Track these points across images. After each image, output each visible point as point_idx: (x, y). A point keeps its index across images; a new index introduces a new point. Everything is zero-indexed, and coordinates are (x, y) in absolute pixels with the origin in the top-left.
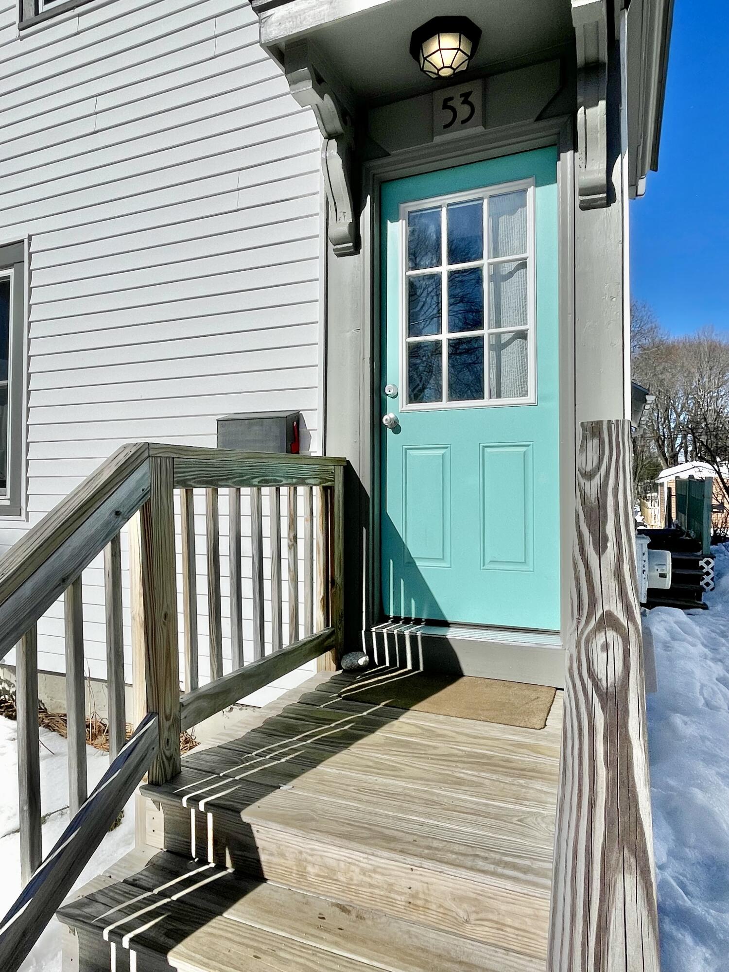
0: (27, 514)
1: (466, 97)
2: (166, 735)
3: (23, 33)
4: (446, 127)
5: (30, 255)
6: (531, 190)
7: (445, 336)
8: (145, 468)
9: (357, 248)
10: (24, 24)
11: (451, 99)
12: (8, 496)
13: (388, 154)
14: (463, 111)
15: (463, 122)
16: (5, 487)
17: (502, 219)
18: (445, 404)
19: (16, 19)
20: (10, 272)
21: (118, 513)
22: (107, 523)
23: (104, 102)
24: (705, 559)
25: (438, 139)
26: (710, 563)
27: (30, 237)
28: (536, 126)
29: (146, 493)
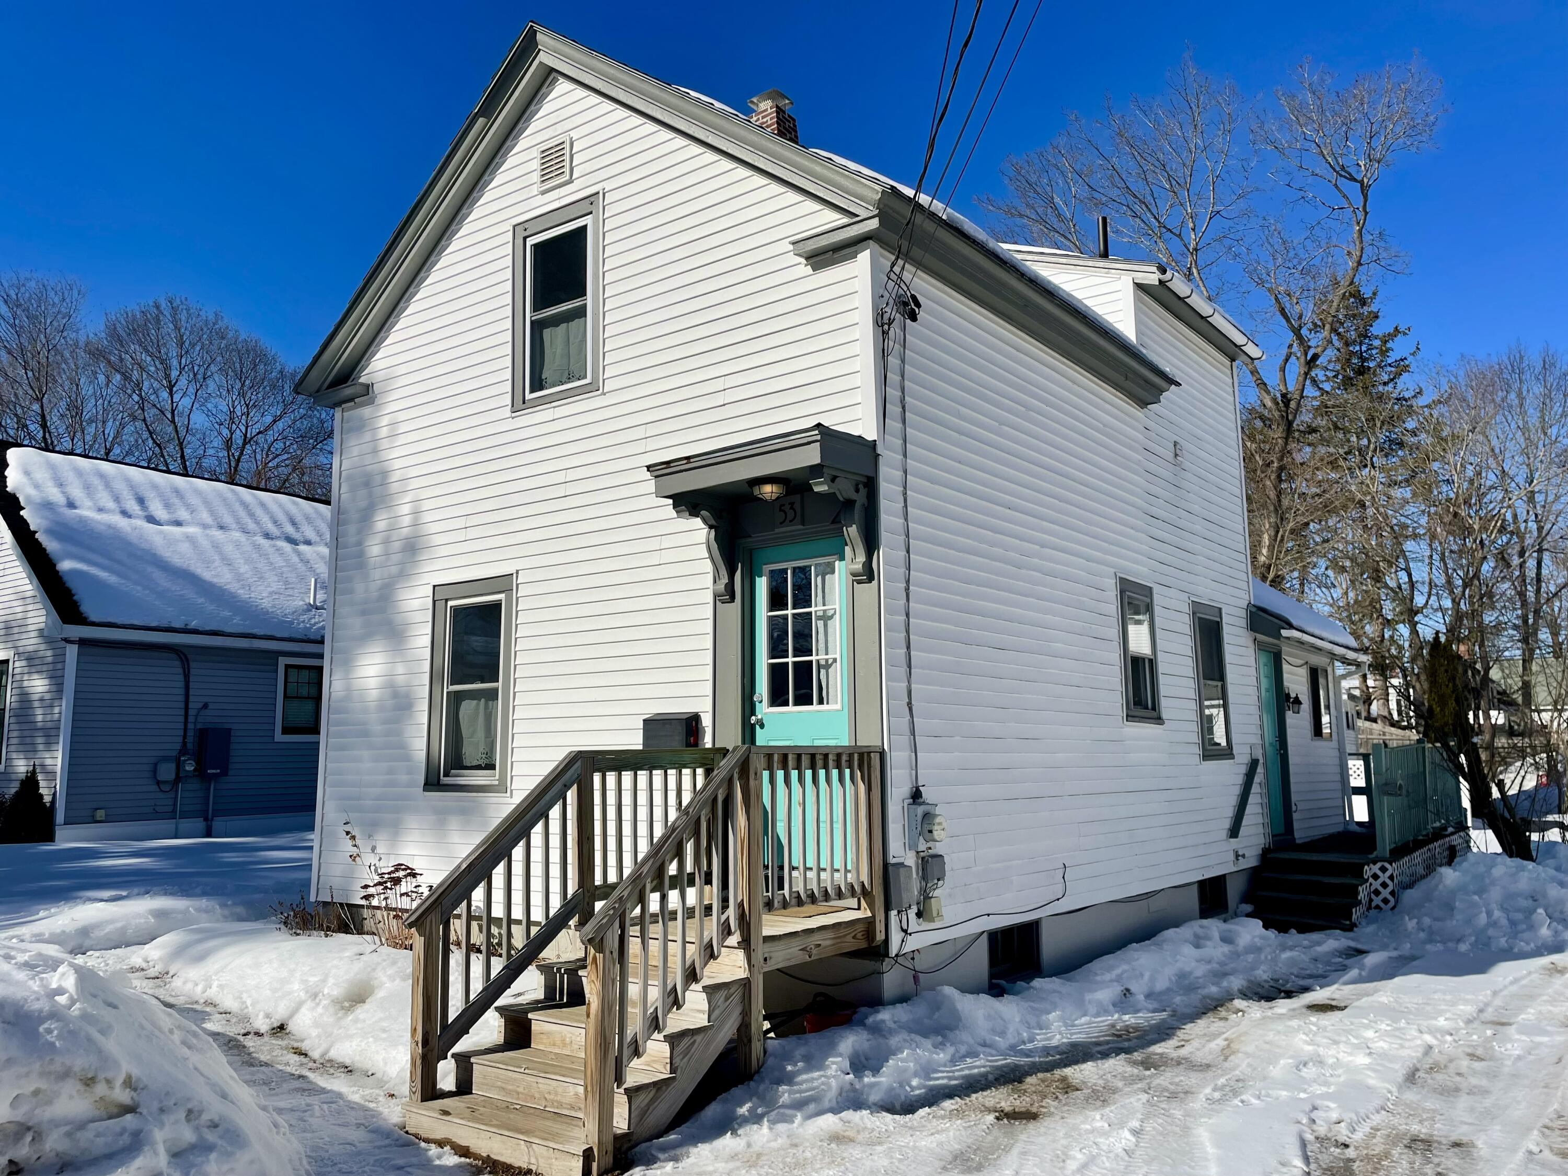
0: (511, 791)
1: (792, 504)
2: (587, 900)
3: (514, 415)
4: (781, 523)
5: (517, 585)
6: (837, 563)
7: (790, 660)
8: (578, 764)
9: (732, 599)
10: (515, 409)
11: (784, 505)
12: (497, 777)
13: (750, 536)
14: (791, 514)
15: (791, 521)
16: (495, 769)
17: (827, 577)
18: (791, 708)
19: (509, 402)
20: (502, 596)
21: (565, 786)
22: (561, 790)
23: (572, 475)
24: (1379, 865)
25: (777, 531)
26: (1387, 870)
27: (517, 572)
28: (832, 527)
29: (579, 775)
